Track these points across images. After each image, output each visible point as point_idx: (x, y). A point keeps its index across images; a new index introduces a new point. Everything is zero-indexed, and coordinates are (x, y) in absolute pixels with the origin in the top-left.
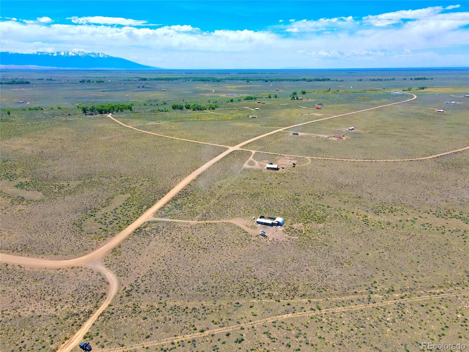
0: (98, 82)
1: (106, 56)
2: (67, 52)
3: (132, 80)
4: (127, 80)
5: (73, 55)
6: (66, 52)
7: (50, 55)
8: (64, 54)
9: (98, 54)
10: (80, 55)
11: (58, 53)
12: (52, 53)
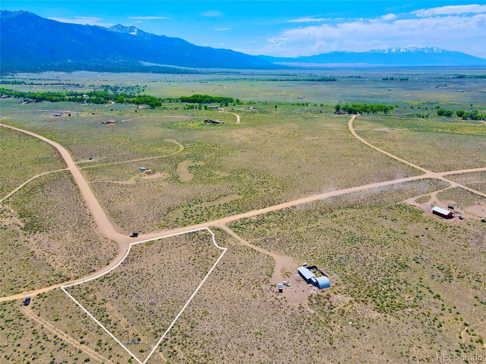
0: (401, 80)
1: (440, 50)
2: (400, 48)
3: (445, 78)
4: (438, 78)
5: (404, 51)
6: (398, 49)
7: (382, 52)
8: (396, 50)
9: (432, 48)
10: (411, 51)
11: (390, 50)
12: (384, 51)
